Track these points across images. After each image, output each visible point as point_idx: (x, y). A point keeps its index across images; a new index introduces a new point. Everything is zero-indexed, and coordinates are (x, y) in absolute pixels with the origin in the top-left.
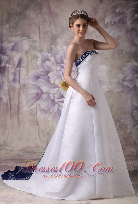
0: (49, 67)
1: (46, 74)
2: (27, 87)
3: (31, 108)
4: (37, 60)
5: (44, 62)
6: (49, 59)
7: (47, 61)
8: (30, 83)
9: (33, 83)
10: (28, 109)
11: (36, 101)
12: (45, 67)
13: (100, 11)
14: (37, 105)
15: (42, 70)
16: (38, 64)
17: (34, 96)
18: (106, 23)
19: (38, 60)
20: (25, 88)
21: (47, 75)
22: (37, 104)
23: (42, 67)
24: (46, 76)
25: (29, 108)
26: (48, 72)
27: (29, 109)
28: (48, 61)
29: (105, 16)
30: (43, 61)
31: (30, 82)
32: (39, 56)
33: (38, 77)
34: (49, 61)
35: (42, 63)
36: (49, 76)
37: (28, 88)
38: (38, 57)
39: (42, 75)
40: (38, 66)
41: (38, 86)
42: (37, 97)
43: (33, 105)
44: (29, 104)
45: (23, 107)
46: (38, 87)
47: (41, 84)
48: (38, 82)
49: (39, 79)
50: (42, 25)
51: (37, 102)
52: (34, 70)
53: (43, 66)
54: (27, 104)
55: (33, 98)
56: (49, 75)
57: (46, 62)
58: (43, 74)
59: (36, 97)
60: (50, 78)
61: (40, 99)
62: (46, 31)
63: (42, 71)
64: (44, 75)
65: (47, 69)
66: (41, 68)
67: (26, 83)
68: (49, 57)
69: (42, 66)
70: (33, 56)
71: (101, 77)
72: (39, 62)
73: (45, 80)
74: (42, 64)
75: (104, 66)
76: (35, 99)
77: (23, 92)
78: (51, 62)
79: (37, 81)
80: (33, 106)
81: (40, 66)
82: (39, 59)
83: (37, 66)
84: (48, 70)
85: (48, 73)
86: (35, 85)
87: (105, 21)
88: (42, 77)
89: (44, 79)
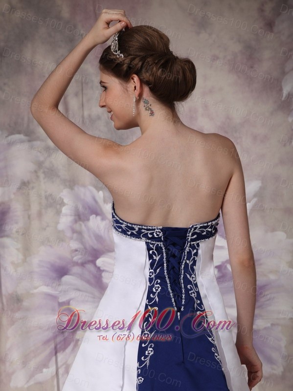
0: (99, 238)
1: (90, 258)
2: (26, 303)
3: (39, 377)
4: (58, 213)
5: (83, 221)
6: (101, 209)
7: (93, 217)
8: (35, 291)
9: (45, 289)
10: (28, 382)
11: (56, 353)
12: (86, 236)
13: (267, 54)
14: (61, 366)
15: (74, 245)
16: (61, 227)
17: (49, 334)
18: (284, 95)
19: (61, 212)
20: (19, 309)
21: (93, 262)
22: (60, 364)
23: (75, 235)
24: (90, 267)
25: (31, 376)
26: (96, 254)
27: (32, 382)
28: (97, 214)
29: (284, 73)
30: (80, 217)
31: (36, 288)
32: (66, 201)
33: (61, 272)
34: (99, 218)
35: (76, 221)
36: (99, 268)
37: (28, 309)
38: (63, 204)
39: (76, 264)
40: (63, 231)
41: (62, 299)
42: (60, 339)
43: (45, 365)
44: (33, 364)
45: (13, 373)
46: (61, 304)
47: (73, 294)
48: (61, 288)
49: (66, 278)
50: (76, 95)
51: (61, 356)
52: (51, 246)
53: (80, 233)
54: (25, 363)
55: (47, 342)
56: (99, 262)
57: (88, 220)
58: (80, 261)
59: (55, 337)
60: (103, 274)
61: (69, 345)
62: (90, 116)
63: (76, 250)
64: (83, 264)
65: (91, 242)
66: (71, 238)
67: (20, 291)
68: (101, 202)
69: (74, 231)
70: (46, 198)
71: (271, 272)
72: (65, 220)
73: (88, 282)
74: (77, 227)
75: (281, 235)
76: (53, 346)
77: (12, 322)
78: (107, 220)
79: (59, 285)
80: (45, 370)
81: (69, 234)
82: (65, 210)
83: (59, 232)
84: (97, 246)
85: (97, 258)
86: (54, 298)
87: (281, 90)
88: (76, 269)
89: (81, 277)
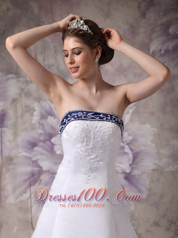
0: (53, 128)
1: (48, 138)
2: (15, 161)
3: (21, 198)
5: (45, 119)
6: (54, 113)
7: (49, 117)
8: (20, 155)
9: (25, 154)
10: (15, 200)
11: (30, 186)
13: (142, 30)
14: (33, 193)
15: (40, 131)
17: (27, 177)
18: (151, 52)
19: (33, 114)
20: (11, 164)
21: (50, 140)
22: (32, 191)
23: (41, 126)
24: (48, 143)
25: (17, 198)
26: (51, 136)
27: (17, 201)
28: (52, 115)
29: (151, 40)
30: (43, 117)
31: (20, 153)
32: (36, 108)
33: (33, 145)
34: (53, 117)
35: (41, 119)
36: (53, 143)
37: (16, 164)
38: (34, 110)
39: (41, 141)
40: (34, 124)
41: (34, 159)
42: (32, 179)
43: (24, 192)
44: (18, 192)
45: (8, 196)
46: (33, 162)
47: (39, 157)
48: (33, 153)
49: (36, 148)
50: (41, 53)
51: (33, 188)
52: (28, 132)
53: (43, 125)
54: (14, 191)
55: (26, 181)
56: (53, 140)
57: (47, 118)
58: (43, 140)
59: (30, 178)
60: (55, 146)
61: (37, 182)
62: (48, 64)
63: (41, 134)
64: (44, 141)
65: (49, 130)
66: (39, 128)
67: (12, 155)
68: (53, 109)
69: (40, 124)
70: (26, 107)
71: (142, 145)
72: (36, 118)
73: (47, 150)
74: (41, 122)
75: (148, 126)
76: (28, 183)
77: (8, 171)
80: (24, 195)
81: (37, 126)
82: (35, 113)
83: (32, 124)
84: (51, 132)
85: (52, 138)
86: (30, 158)
87: (149, 49)
88: (41, 144)
89: (43, 147)
